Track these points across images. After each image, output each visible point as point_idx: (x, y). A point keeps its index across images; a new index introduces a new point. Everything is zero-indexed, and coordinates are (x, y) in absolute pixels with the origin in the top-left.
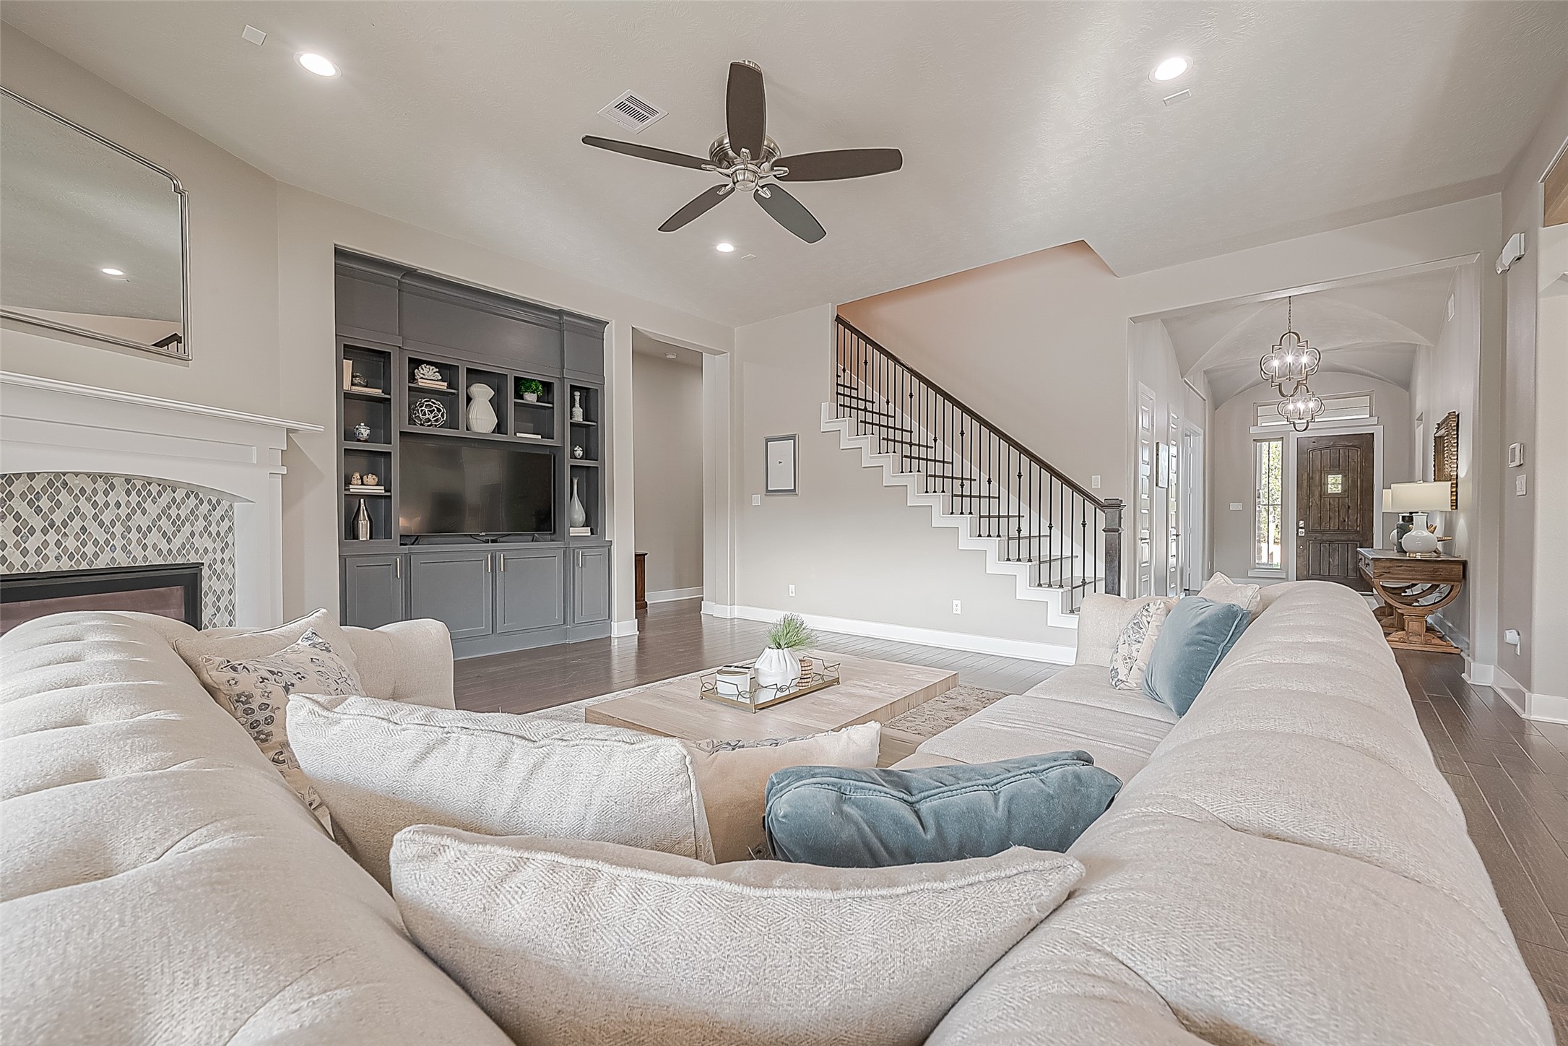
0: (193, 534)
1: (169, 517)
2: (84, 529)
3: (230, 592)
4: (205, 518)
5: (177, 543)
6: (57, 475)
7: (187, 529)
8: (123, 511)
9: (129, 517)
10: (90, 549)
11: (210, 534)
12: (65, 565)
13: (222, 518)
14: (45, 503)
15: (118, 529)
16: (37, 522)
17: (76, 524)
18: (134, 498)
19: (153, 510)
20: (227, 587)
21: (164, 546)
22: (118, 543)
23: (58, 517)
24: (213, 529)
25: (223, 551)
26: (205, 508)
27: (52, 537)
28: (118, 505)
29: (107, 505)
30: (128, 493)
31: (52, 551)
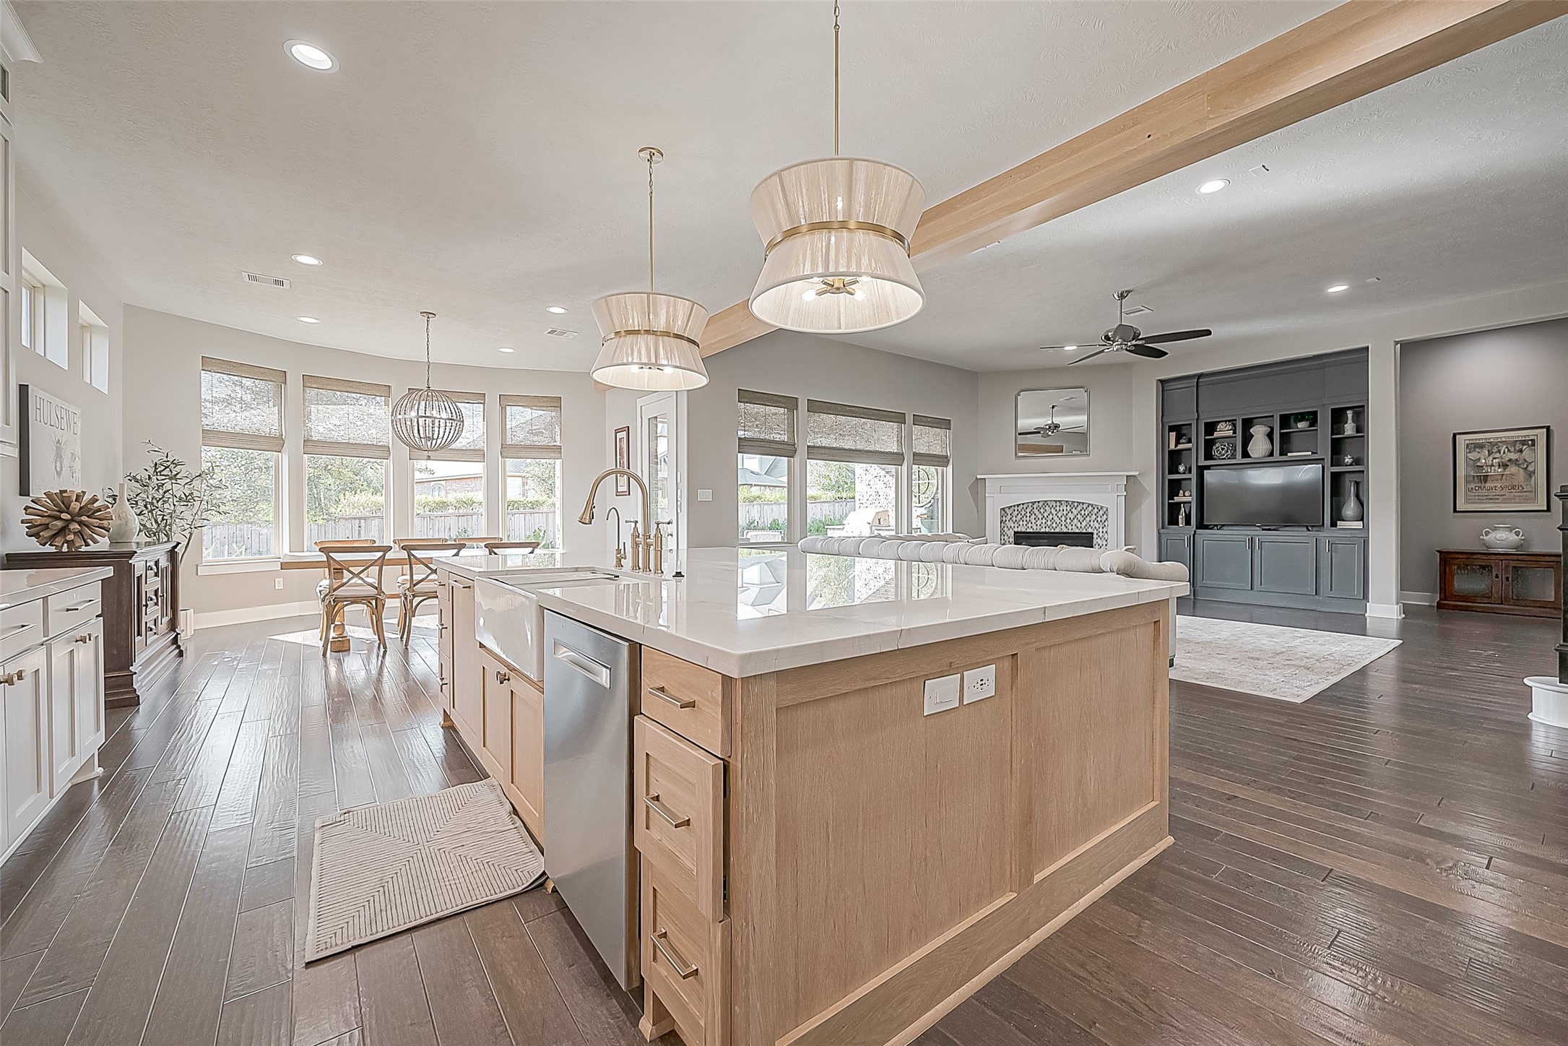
0: (1090, 521)
1: (1081, 514)
2: (1053, 519)
3: (1106, 545)
4: (1095, 515)
5: (1084, 524)
6: (1045, 501)
7: (1088, 519)
8: (1065, 512)
9: (1067, 514)
10: (1054, 525)
11: (1097, 521)
12: (1047, 530)
13: (1103, 515)
14: (1042, 510)
15: (1063, 519)
16: (1040, 517)
17: (1051, 517)
18: (1069, 507)
19: (1075, 512)
20: (1105, 543)
21: (1079, 525)
22: (1063, 523)
23: (1045, 515)
24: (1099, 519)
25: (1103, 528)
26: (1096, 510)
27: (1044, 521)
28: (1063, 510)
29: (1060, 510)
30: (1067, 506)
31: (1044, 525)
